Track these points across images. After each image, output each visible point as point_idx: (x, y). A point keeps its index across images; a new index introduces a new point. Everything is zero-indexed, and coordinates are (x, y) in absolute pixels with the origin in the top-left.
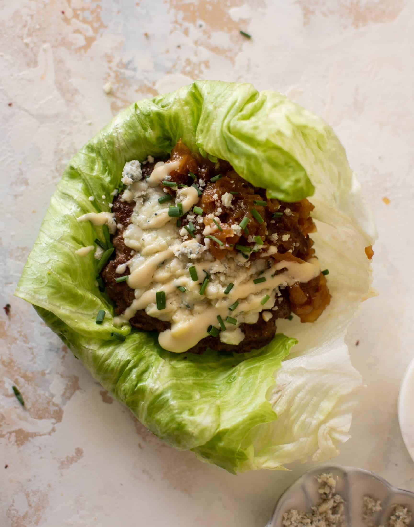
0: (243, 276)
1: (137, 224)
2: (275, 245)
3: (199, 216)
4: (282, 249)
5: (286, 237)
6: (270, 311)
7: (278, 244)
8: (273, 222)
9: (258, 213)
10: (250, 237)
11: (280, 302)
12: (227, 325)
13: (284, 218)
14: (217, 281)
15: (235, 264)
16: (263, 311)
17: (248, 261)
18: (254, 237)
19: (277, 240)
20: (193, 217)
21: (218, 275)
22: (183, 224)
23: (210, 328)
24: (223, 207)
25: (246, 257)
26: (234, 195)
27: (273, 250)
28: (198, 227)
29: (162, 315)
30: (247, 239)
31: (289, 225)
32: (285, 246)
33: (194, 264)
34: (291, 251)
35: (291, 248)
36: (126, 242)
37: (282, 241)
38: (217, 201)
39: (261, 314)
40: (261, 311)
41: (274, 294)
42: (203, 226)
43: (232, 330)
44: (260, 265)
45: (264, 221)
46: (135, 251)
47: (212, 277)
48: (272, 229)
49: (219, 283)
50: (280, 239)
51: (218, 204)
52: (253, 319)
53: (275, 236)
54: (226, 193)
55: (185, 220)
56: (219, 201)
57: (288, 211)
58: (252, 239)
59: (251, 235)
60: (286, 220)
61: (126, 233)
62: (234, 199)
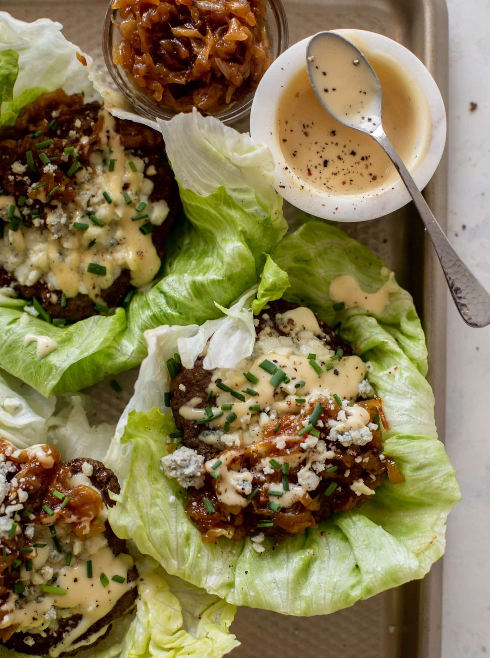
0: (101, 179)
1: (15, 267)
2: (81, 137)
3: (27, 201)
4: (88, 131)
5: (78, 123)
6: (147, 166)
7: (81, 133)
8: (59, 132)
9: (41, 143)
10: (62, 158)
11: (142, 154)
12: (145, 213)
13: (60, 120)
14: (97, 207)
15: (86, 182)
16: (145, 173)
17: (87, 169)
18: (64, 154)
19: (77, 133)
20: (26, 209)
21: (91, 203)
22: (29, 221)
23: (143, 231)
24: (24, 174)
25: (80, 169)
26: (17, 160)
27: (85, 140)
28: (37, 206)
29: (113, 274)
30: (63, 162)
31: (68, 117)
32: (86, 128)
33: (71, 223)
34: (92, 124)
35: (90, 123)
36: (29, 284)
37: (80, 129)
38: (15, 178)
39: (146, 176)
40: (142, 175)
41: (131, 156)
42: (37, 201)
43: (152, 209)
44: (95, 158)
45: (52, 140)
46: (40, 278)
47: (90, 209)
48: (65, 135)
49: (99, 205)
50: (78, 130)
51: (20, 178)
52: (148, 186)
53: (72, 133)
54: (12, 166)
55: (27, 218)
56: (17, 176)
57: (54, 114)
58: (65, 157)
59: (61, 156)
60: (63, 118)
61: (21, 280)
62: (20, 161)
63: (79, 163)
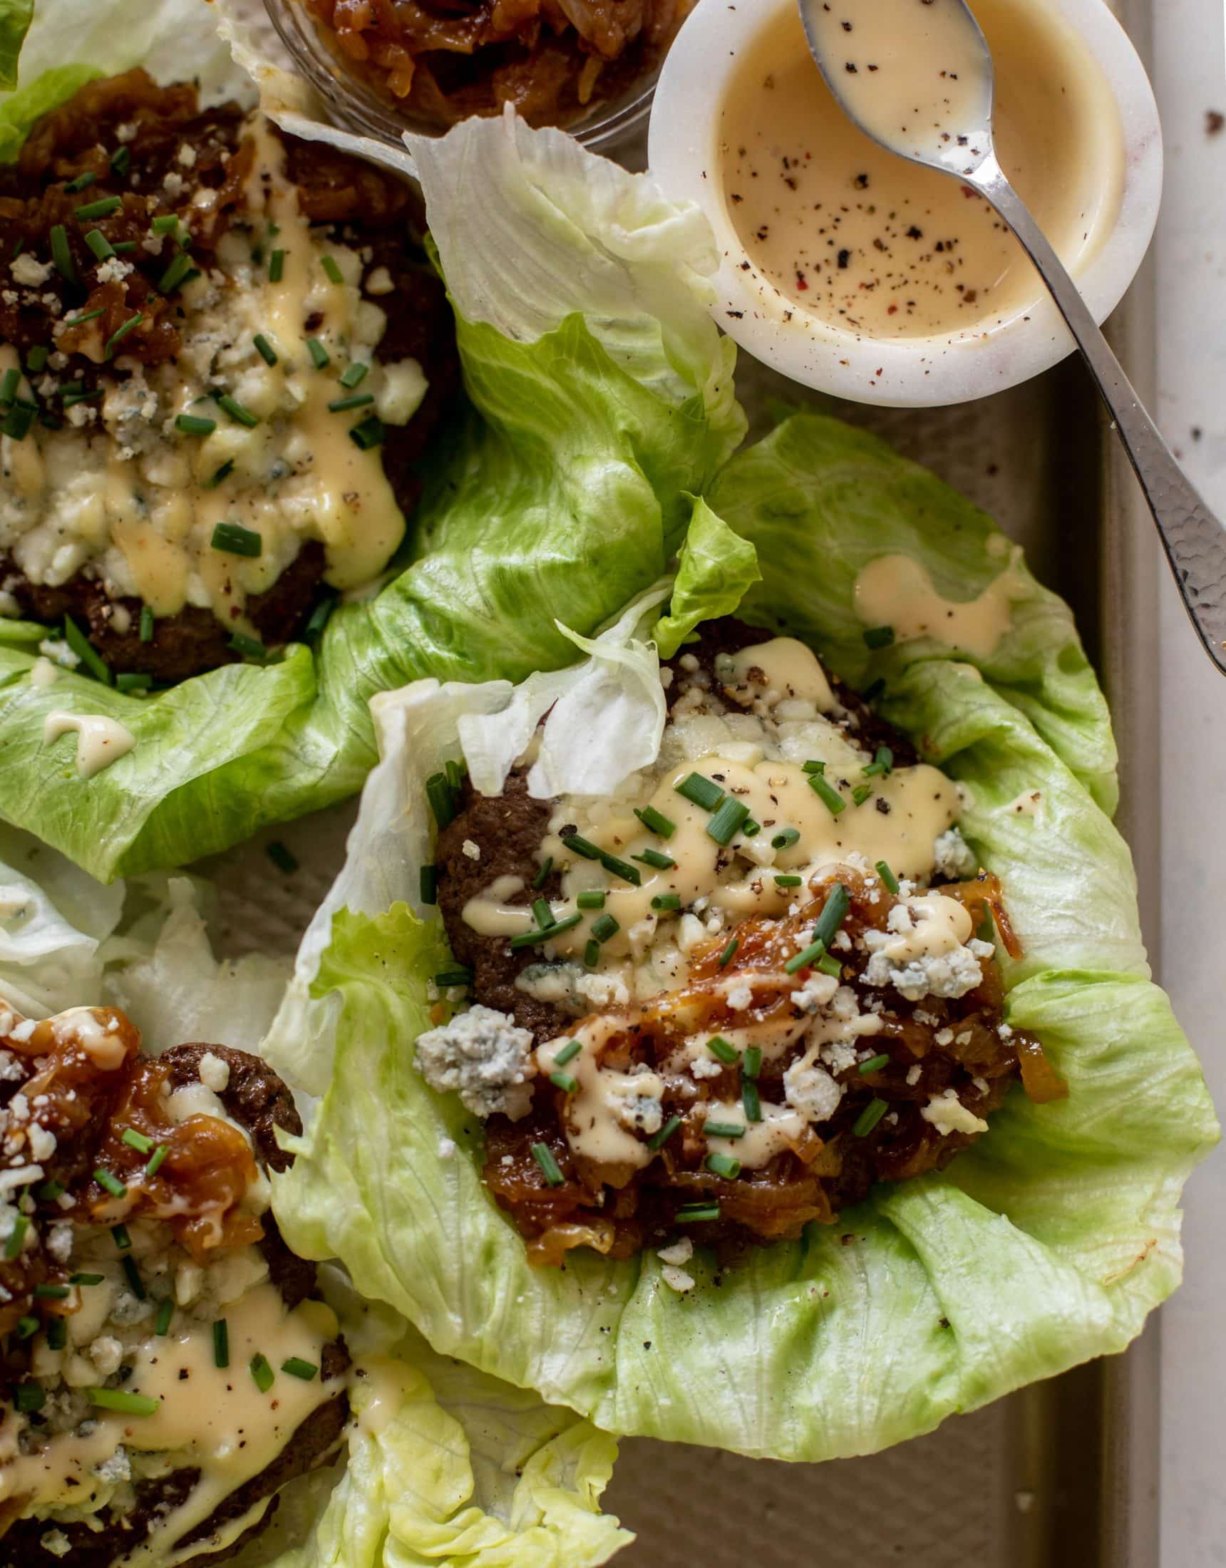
0: (246, 302)
1: (17, 534)
2: (195, 189)
3: (50, 359)
4: (213, 176)
5: (187, 155)
6: (367, 271)
7: (195, 181)
8: (135, 179)
9: (91, 205)
10: (146, 244)
11: (355, 237)
12: (363, 391)
13: (137, 148)
14: (238, 375)
15: (208, 310)
16: (362, 286)
17: (210, 276)
18: (150, 233)
19: (185, 180)
20: (47, 380)
21: (221, 365)
22: (57, 412)
23: (359, 438)
24: (44, 288)
25: (194, 274)
26: (25, 250)
27: (205, 199)
28: (79, 373)
29: (279, 553)
30: (149, 254)
31: (160, 140)
32: (205, 167)
33: (169, 417)
34: (225, 156)
35: (219, 154)
36: (53, 580)
37: (193, 169)
38: (21, 297)
39: (367, 296)
40: (356, 293)
41: (327, 243)
42: (78, 359)
43: (382, 383)
44: (232, 248)
45: (118, 198)
46: (84, 566)
47: (220, 381)
48: (152, 184)
49: (243, 371)
50: (187, 173)
51: (32, 298)
52: (373, 321)
53: (173, 180)
54: (13, 266)
55: (50, 403)
56: (25, 293)
57: (124, 132)
58: (152, 241)
59: (143, 238)
60: (146, 143)
61: (32, 571)
62: (34, 254)
63: (189, 257)
